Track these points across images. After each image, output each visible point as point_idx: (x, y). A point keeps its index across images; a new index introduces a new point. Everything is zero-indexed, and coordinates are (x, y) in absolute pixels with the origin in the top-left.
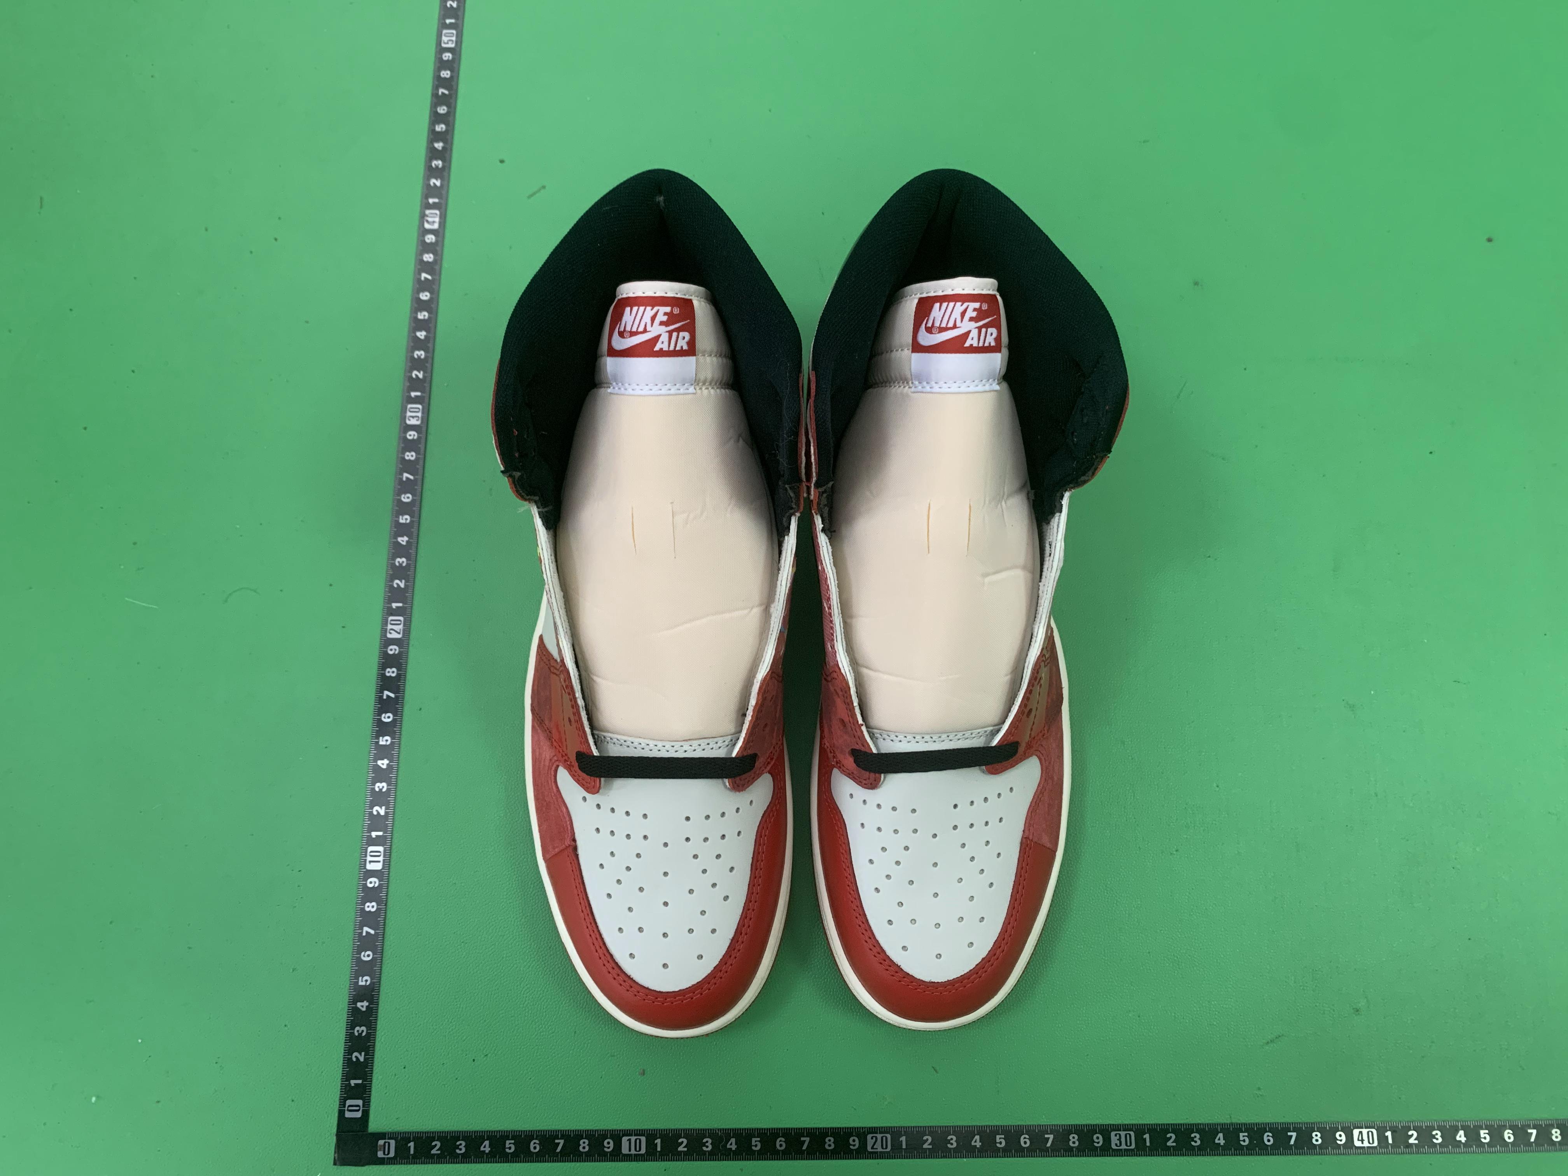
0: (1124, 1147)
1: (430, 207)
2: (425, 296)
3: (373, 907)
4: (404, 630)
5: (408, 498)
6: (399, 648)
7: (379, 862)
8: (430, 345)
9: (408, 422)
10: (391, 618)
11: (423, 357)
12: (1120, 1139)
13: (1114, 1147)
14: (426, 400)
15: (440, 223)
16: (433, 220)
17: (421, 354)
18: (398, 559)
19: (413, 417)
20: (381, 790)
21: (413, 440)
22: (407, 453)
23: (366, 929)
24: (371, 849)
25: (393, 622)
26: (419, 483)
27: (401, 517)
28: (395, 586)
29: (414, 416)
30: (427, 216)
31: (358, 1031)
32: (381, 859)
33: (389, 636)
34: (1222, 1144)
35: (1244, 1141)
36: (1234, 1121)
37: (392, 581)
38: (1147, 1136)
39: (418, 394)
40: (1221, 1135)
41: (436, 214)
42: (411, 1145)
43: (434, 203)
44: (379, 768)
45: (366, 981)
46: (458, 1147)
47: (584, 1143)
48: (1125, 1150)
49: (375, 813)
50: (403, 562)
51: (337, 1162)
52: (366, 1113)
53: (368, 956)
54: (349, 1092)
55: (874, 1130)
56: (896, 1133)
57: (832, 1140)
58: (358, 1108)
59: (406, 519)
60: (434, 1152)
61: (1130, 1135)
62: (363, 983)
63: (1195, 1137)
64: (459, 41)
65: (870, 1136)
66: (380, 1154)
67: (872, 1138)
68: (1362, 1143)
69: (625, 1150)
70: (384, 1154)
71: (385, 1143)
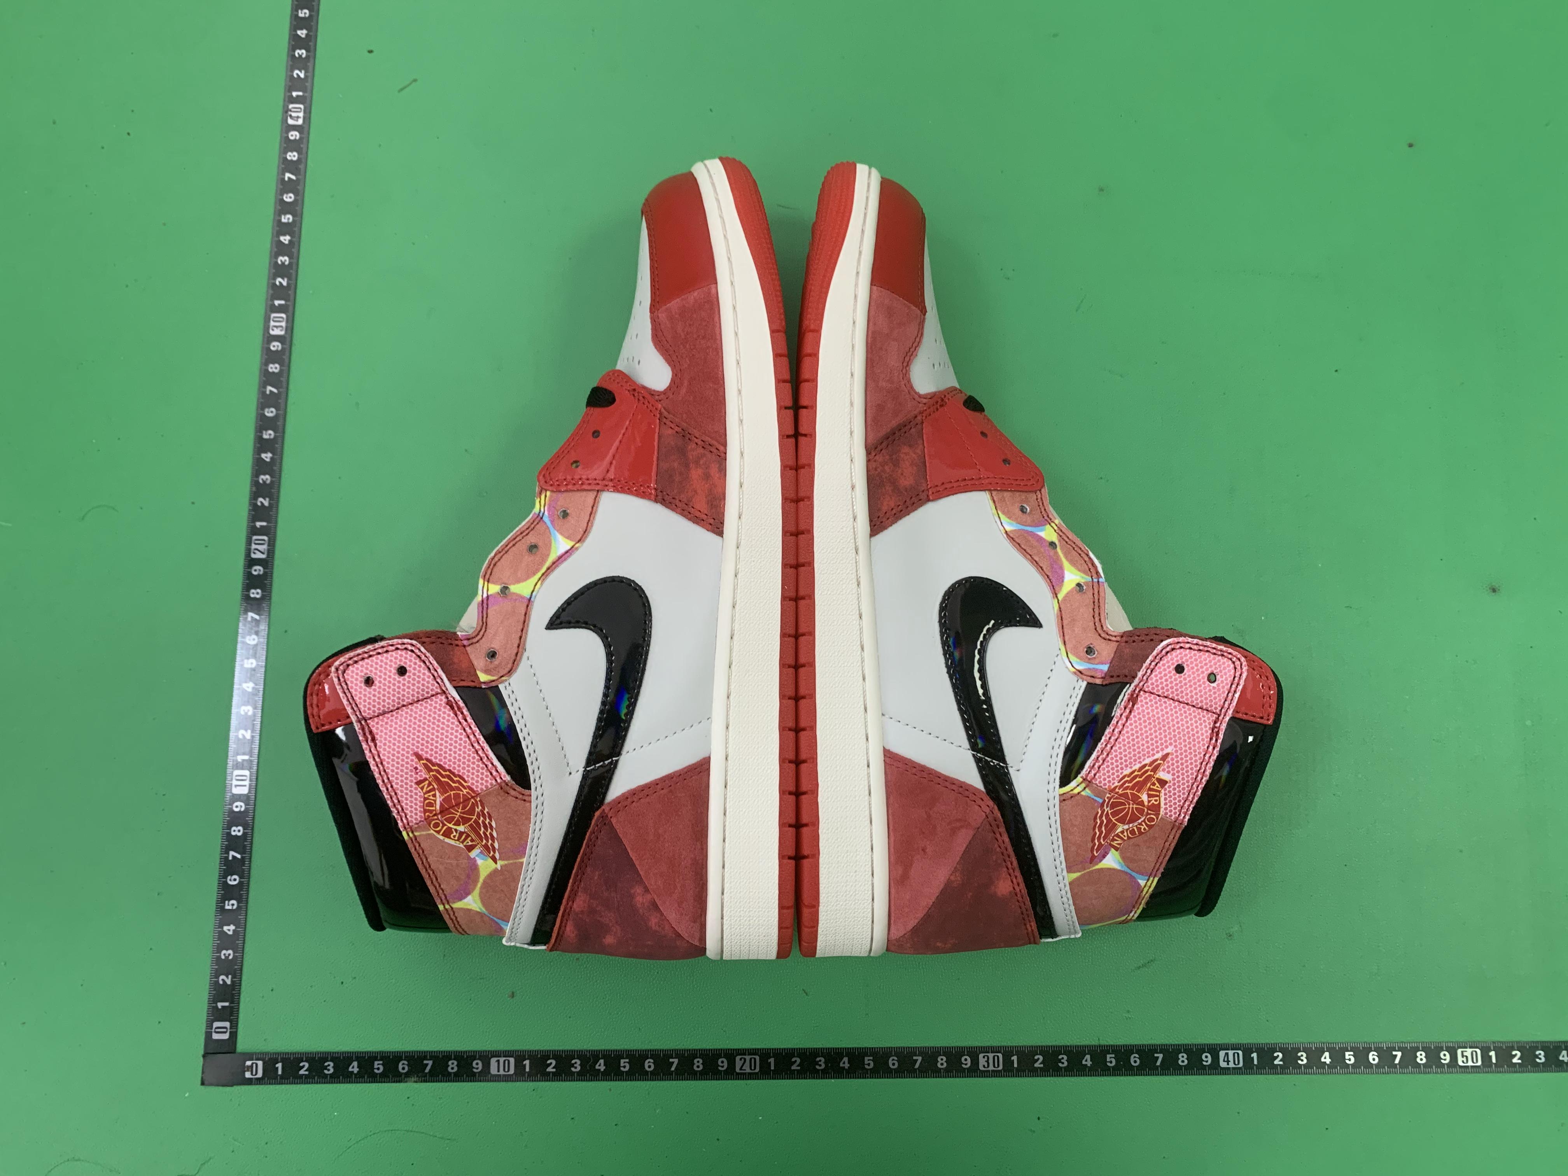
0: (991, 1068)
1: (294, 100)
2: (289, 198)
3: (239, 831)
4: (269, 550)
5: (272, 411)
6: (264, 568)
7: (245, 786)
8: (294, 250)
9: (272, 332)
10: (255, 537)
11: (287, 263)
12: (988, 1061)
13: (981, 1068)
14: (291, 308)
15: (304, 119)
16: (297, 116)
17: (285, 259)
18: (262, 476)
19: (277, 327)
20: (246, 713)
21: (277, 351)
22: (271, 365)
23: (232, 853)
24: (236, 772)
25: (257, 542)
26: (283, 396)
27: (264, 432)
28: (259, 504)
29: (278, 325)
30: (291, 111)
31: (225, 954)
32: (247, 783)
33: (253, 556)
34: (1089, 1065)
35: (1111, 1062)
36: (1103, 1043)
37: (256, 499)
38: (1015, 1058)
39: (283, 302)
40: (1088, 1057)
41: (300, 108)
42: (279, 1065)
43: (298, 96)
44: (244, 691)
45: (233, 905)
46: (326, 1068)
47: (453, 1064)
48: (993, 1071)
49: (241, 737)
50: (267, 479)
51: (203, 1084)
52: (234, 1035)
53: (235, 880)
54: (216, 1015)
55: (742, 1052)
56: (764, 1054)
57: (701, 1061)
58: (225, 1030)
59: (270, 435)
60: (302, 1072)
61: (998, 1056)
62: (230, 907)
63: (1063, 1058)
65: (738, 1058)
66: (248, 1075)
67: (741, 1059)
68: (1228, 1064)
69: (493, 1070)
70: (252, 1074)
71: (253, 1063)
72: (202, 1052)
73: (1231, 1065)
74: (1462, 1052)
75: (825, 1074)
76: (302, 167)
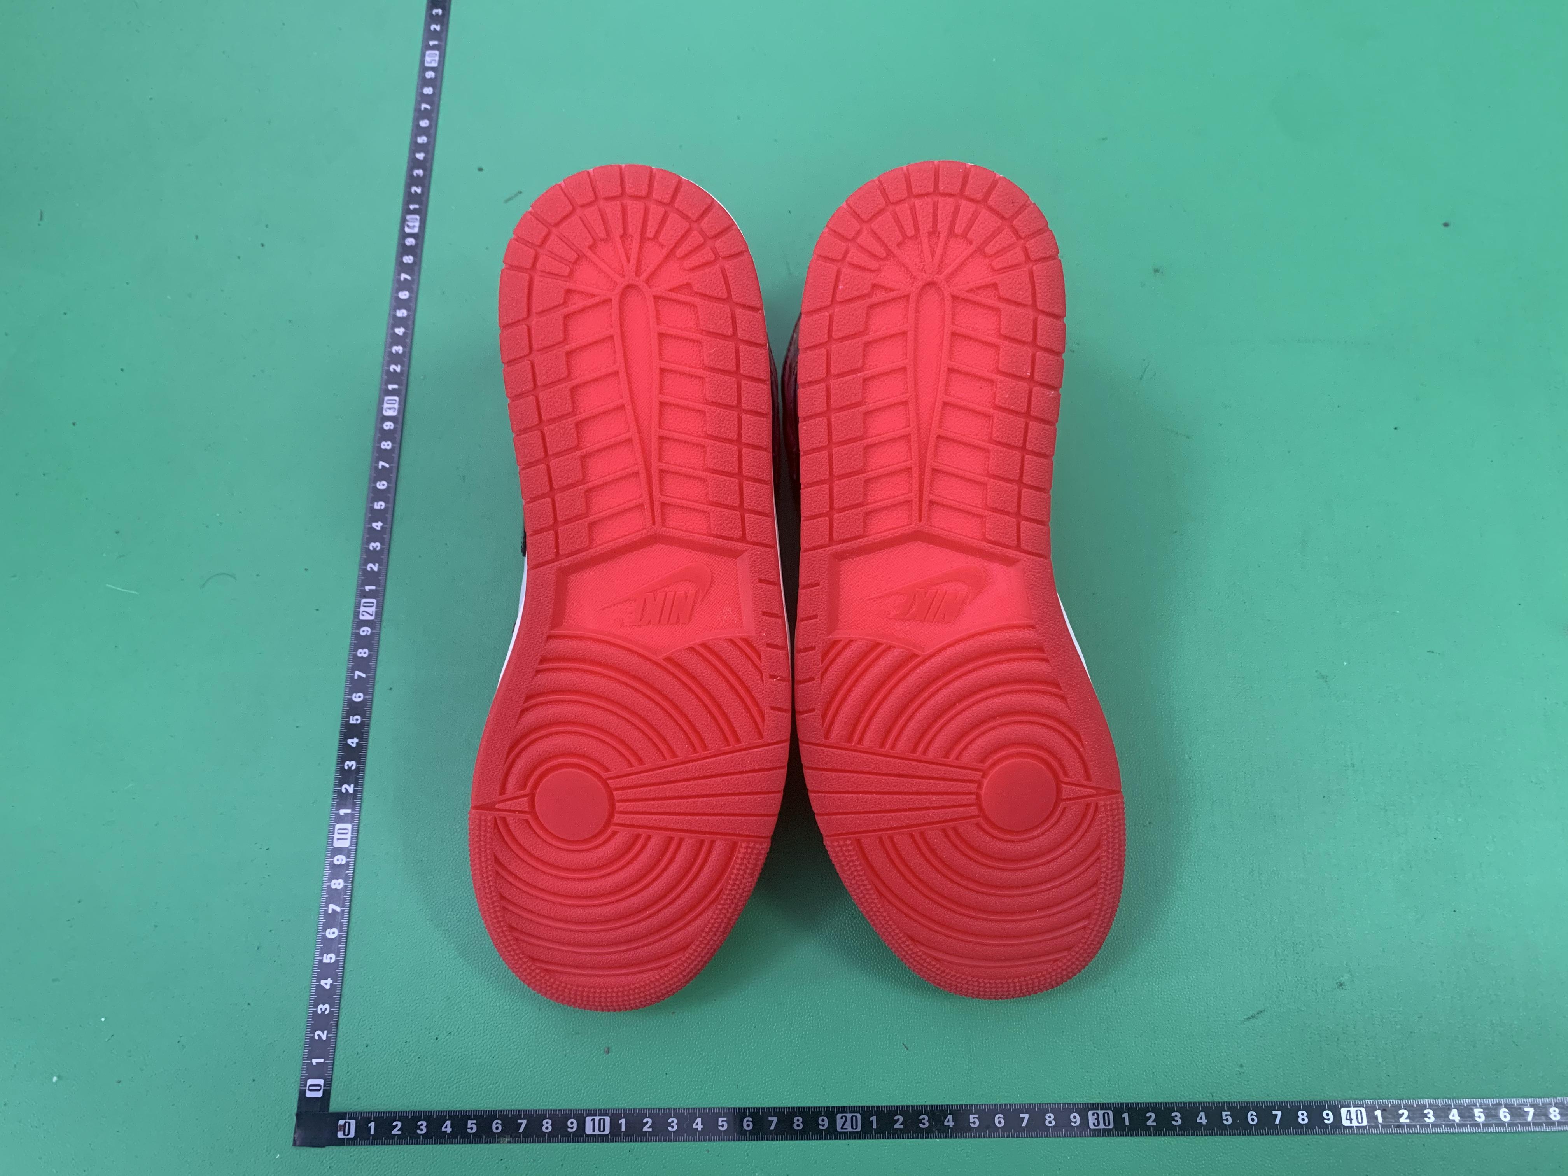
0: (1102, 1126)
1: (408, 212)
2: (404, 295)
3: (340, 884)
4: (376, 612)
5: (384, 485)
6: (372, 630)
7: (346, 839)
8: (408, 341)
9: (385, 413)
10: (364, 600)
11: (401, 352)
12: (1097, 1119)
13: (1092, 1126)
14: (403, 392)
15: (420, 227)
16: (413, 224)
17: (399, 349)
18: (372, 544)
19: (390, 408)
20: (350, 768)
21: (390, 430)
22: (384, 443)
23: (332, 907)
24: (338, 826)
25: (365, 605)
26: (395, 471)
27: (375, 503)
28: (369, 569)
29: (391, 406)
30: (408, 221)
31: (321, 1009)
32: (349, 836)
33: (362, 618)
34: (1204, 1124)
35: (1227, 1120)
36: (1216, 1099)
37: (366, 565)
38: (1126, 1115)
39: (396, 386)
40: (1202, 1114)
41: (417, 219)
42: (372, 1125)
43: (414, 208)
44: (349, 747)
45: (331, 958)
46: (418, 1127)
47: (547, 1123)
48: (1103, 1129)
49: (343, 790)
50: (377, 548)
51: (295, 1144)
52: (327, 1093)
53: (334, 933)
54: (310, 1071)
55: (843, 1110)
56: (866, 1112)
57: (801, 1119)
58: (319, 1088)
59: (381, 506)
60: (395, 1132)
61: (1108, 1114)
62: (328, 960)
63: (1176, 1116)
64: (442, 62)
65: (839, 1116)
66: (340, 1135)
67: (842, 1118)
68: (1350, 1122)
69: (589, 1130)
70: (344, 1134)
71: (346, 1122)
72: (295, 1111)
73: (1354, 1123)
75: (929, 1133)
76: (416, 268)
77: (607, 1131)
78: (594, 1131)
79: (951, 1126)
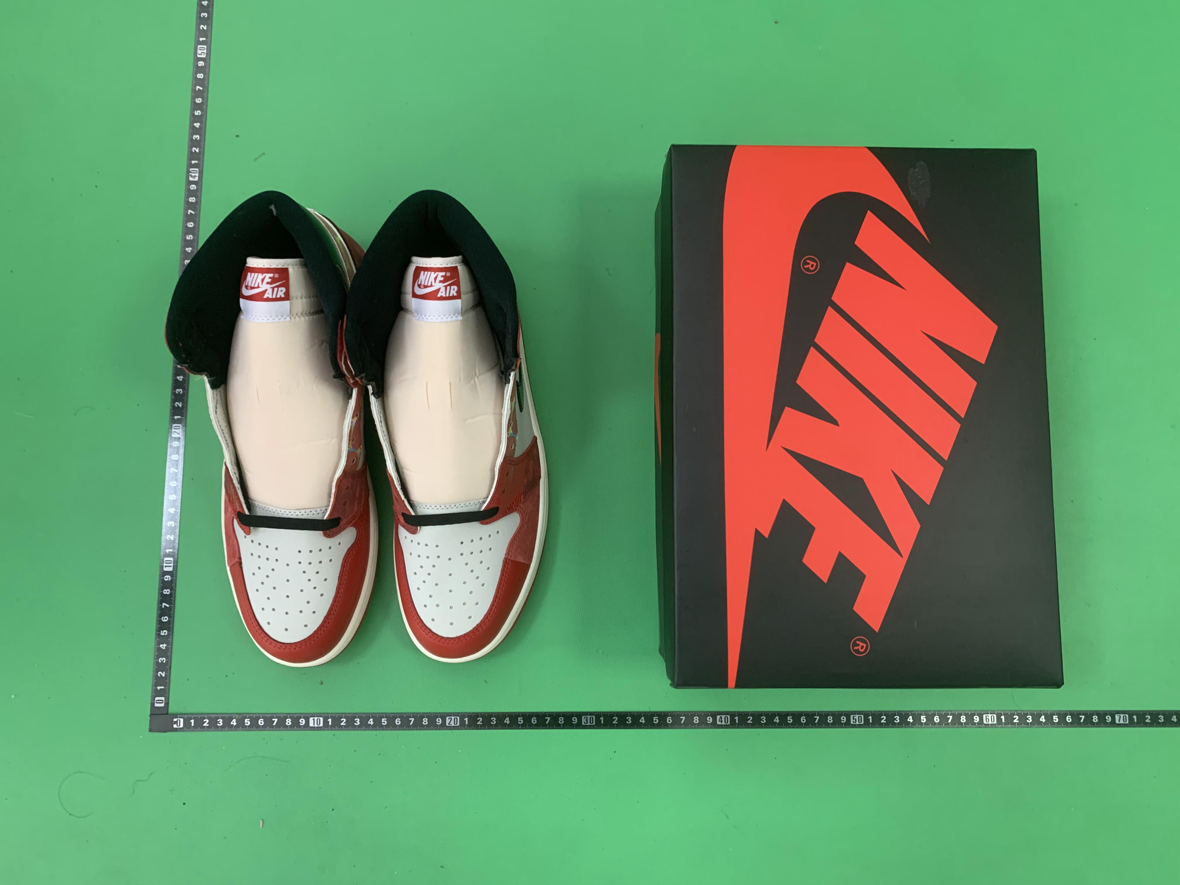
0: (589, 724)
1: (191, 166)
2: (191, 225)
3: (168, 592)
4: (182, 432)
6: (179, 443)
7: (171, 566)
10: (174, 426)
12: (587, 720)
13: (583, 724)
15: (199, 177)
16: (195, 176)
18: (178, 390)
20: (171, 525)
23: (164, 604)
24: (166, 559)
25: (175, 428)
28: (176, 406)
30: (191, 172)
31: (161, 660)
32: (172, 565)
33: (173, 436)
34: (643, 722)
35: (656, 721)
36: (651, 710)
37: (174, 403)
38: (602, 718)
40: (643, 718)
41: (197, 171)
42: (192, 721)
43: (195, 163)
44: (170, 514)
45: (165, 633)
46: (218, 723)
47: (289, 720)
49: (168, 539)
50: (180, 391)
51: (151, 730)
52: (167, 704)
53: (166, 619)
54: (157, 693)
55: (450, 714)
56: (462, 716)
57: (427, 719)
58: (162, 702)
60: (205, 725)
61: (592, 717)
62: (163, 634)
63: (629, 719)
64: (209, 54)
65: (447, 718)
66: (175, 726)
67: (449, 719)
68: (721, 723)
69: (311, 725)
70: (177, 725)
71: (178, 720)
72: (149, 713)
73: (723, 723)
74: (853, 717)
75: (496, 727)
76: (198, 206)
77: (321, 725)
78: (314, 725)
79: (508, 723)
